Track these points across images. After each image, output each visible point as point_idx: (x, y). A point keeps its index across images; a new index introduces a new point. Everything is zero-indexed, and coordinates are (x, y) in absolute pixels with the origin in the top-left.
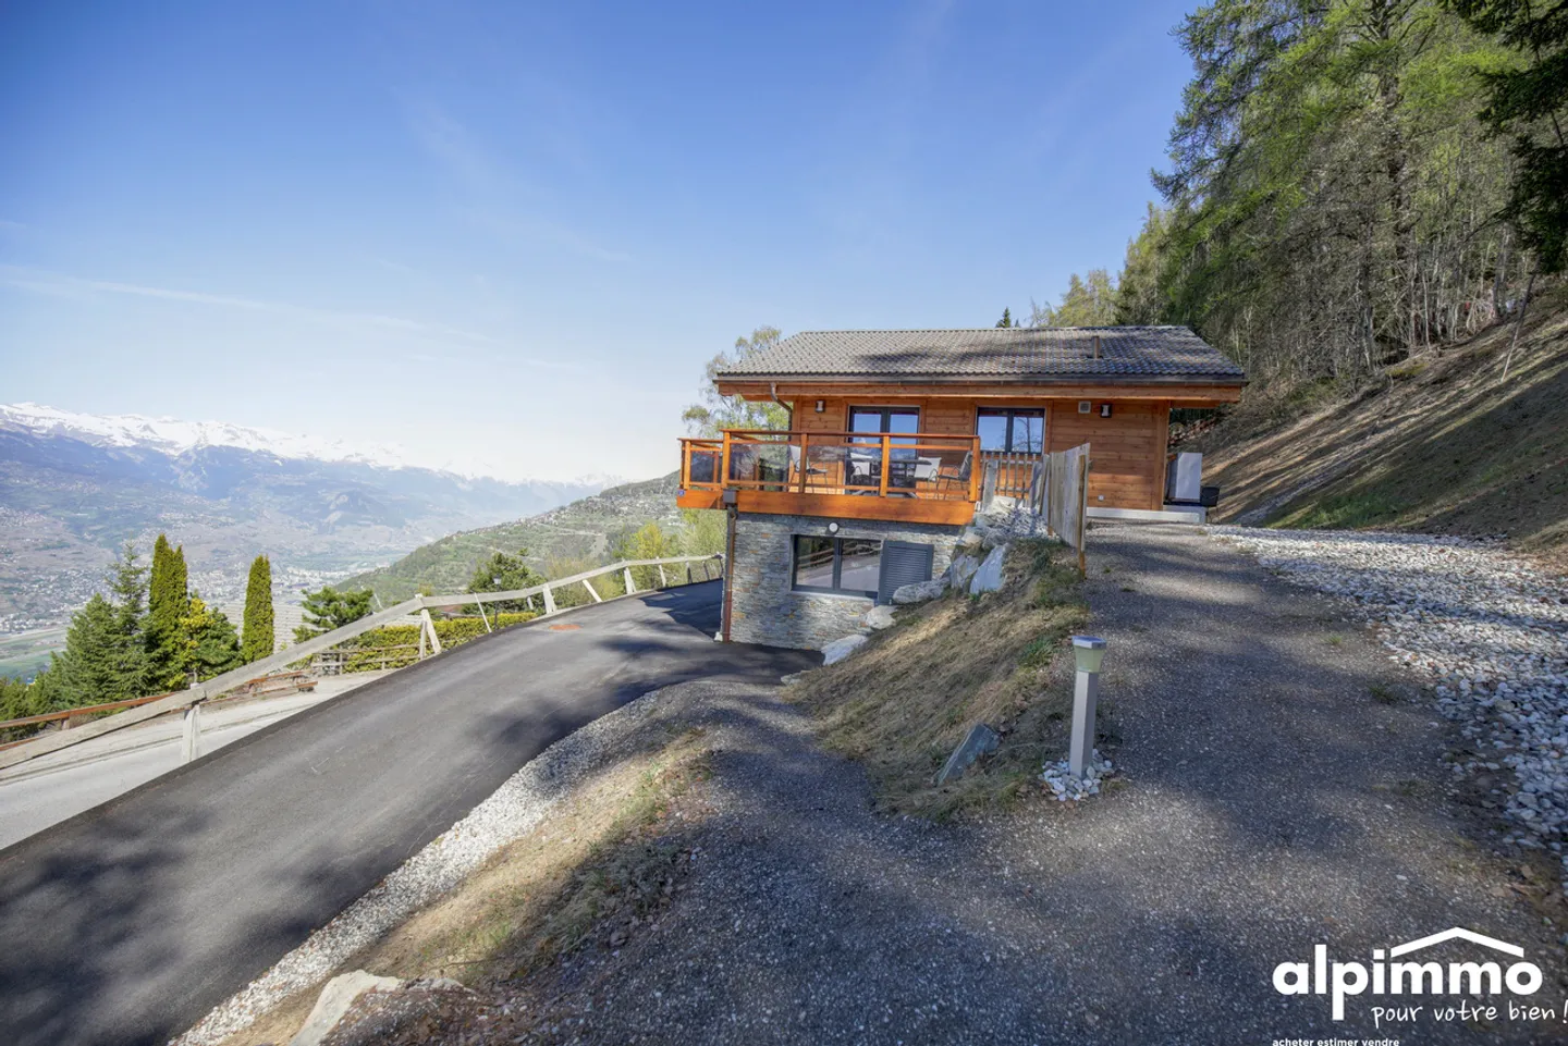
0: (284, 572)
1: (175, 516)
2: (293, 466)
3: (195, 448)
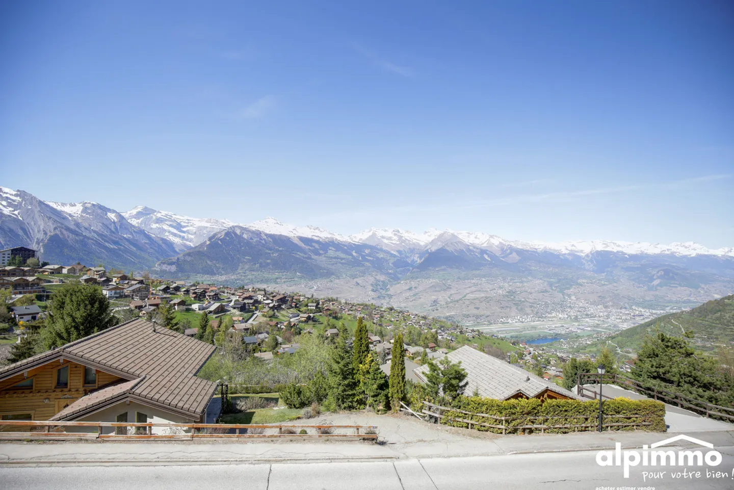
1: (584, 281)
2: (634, 257)
3: (591, 252)
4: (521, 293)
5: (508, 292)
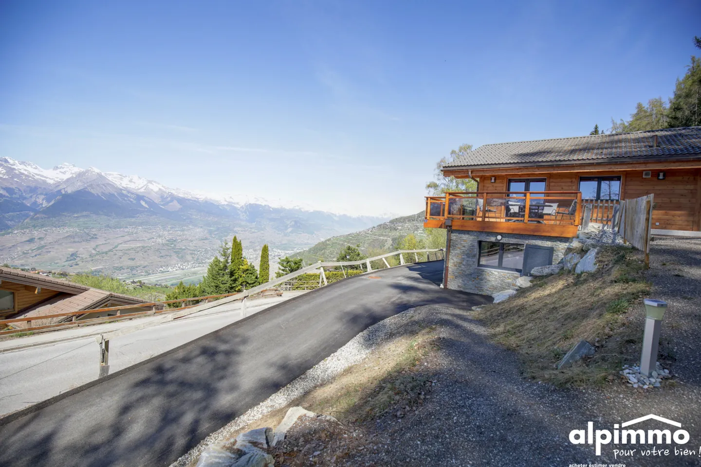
0: (273, 251)
1: (239, 229)
2: (277, 211)
3: (245, 204)
4: (182, 241)
5: (168, 241)
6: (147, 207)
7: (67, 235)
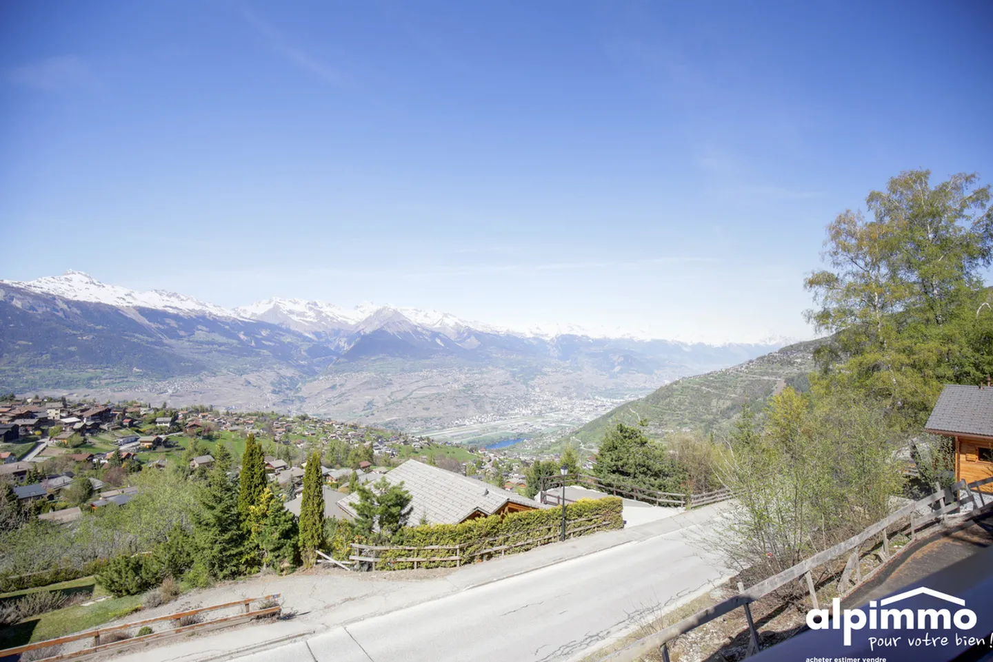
3: (556, 337)
4: (480, 386)
5: (464, 386)
6: (443, 345)
7: (364, 381)
